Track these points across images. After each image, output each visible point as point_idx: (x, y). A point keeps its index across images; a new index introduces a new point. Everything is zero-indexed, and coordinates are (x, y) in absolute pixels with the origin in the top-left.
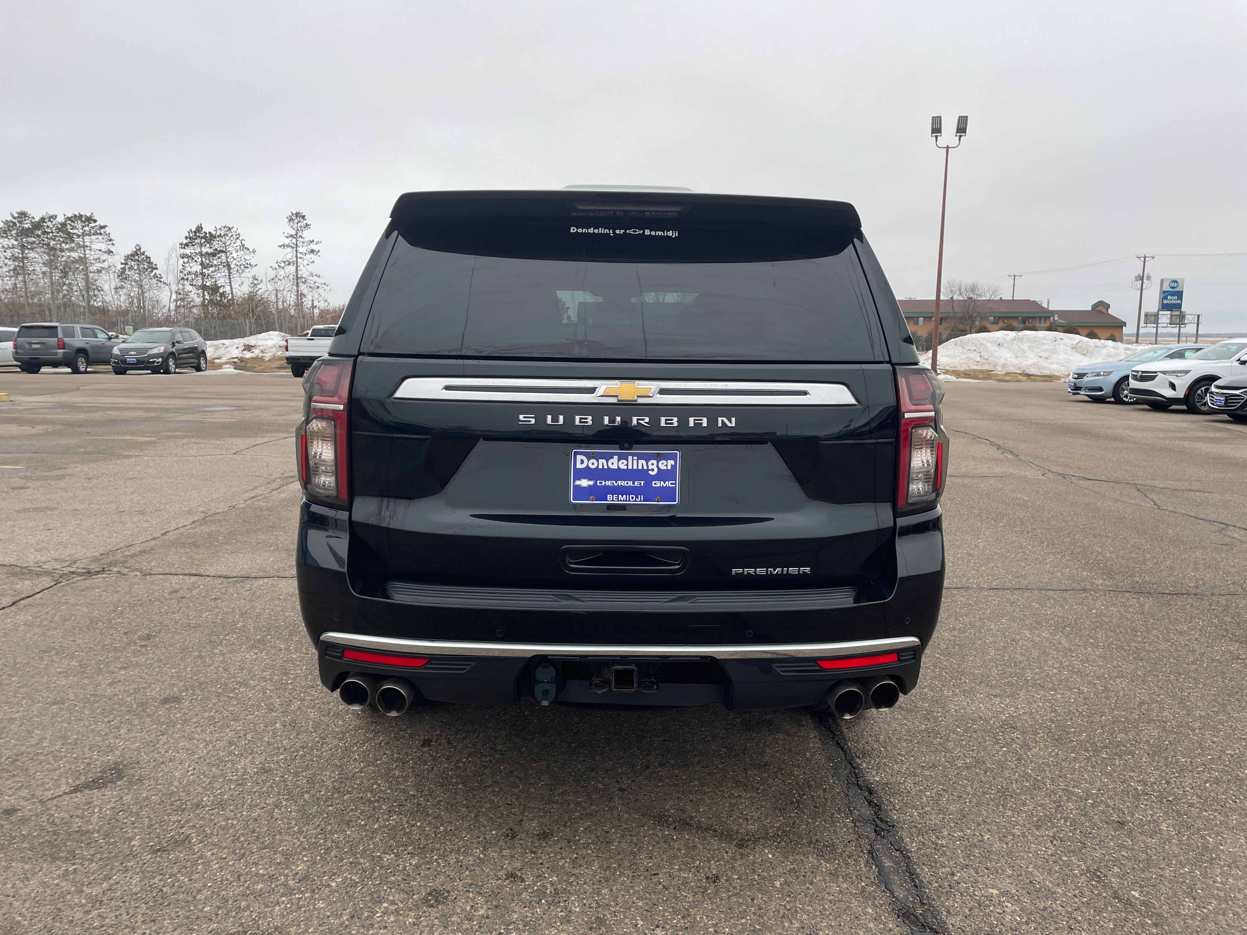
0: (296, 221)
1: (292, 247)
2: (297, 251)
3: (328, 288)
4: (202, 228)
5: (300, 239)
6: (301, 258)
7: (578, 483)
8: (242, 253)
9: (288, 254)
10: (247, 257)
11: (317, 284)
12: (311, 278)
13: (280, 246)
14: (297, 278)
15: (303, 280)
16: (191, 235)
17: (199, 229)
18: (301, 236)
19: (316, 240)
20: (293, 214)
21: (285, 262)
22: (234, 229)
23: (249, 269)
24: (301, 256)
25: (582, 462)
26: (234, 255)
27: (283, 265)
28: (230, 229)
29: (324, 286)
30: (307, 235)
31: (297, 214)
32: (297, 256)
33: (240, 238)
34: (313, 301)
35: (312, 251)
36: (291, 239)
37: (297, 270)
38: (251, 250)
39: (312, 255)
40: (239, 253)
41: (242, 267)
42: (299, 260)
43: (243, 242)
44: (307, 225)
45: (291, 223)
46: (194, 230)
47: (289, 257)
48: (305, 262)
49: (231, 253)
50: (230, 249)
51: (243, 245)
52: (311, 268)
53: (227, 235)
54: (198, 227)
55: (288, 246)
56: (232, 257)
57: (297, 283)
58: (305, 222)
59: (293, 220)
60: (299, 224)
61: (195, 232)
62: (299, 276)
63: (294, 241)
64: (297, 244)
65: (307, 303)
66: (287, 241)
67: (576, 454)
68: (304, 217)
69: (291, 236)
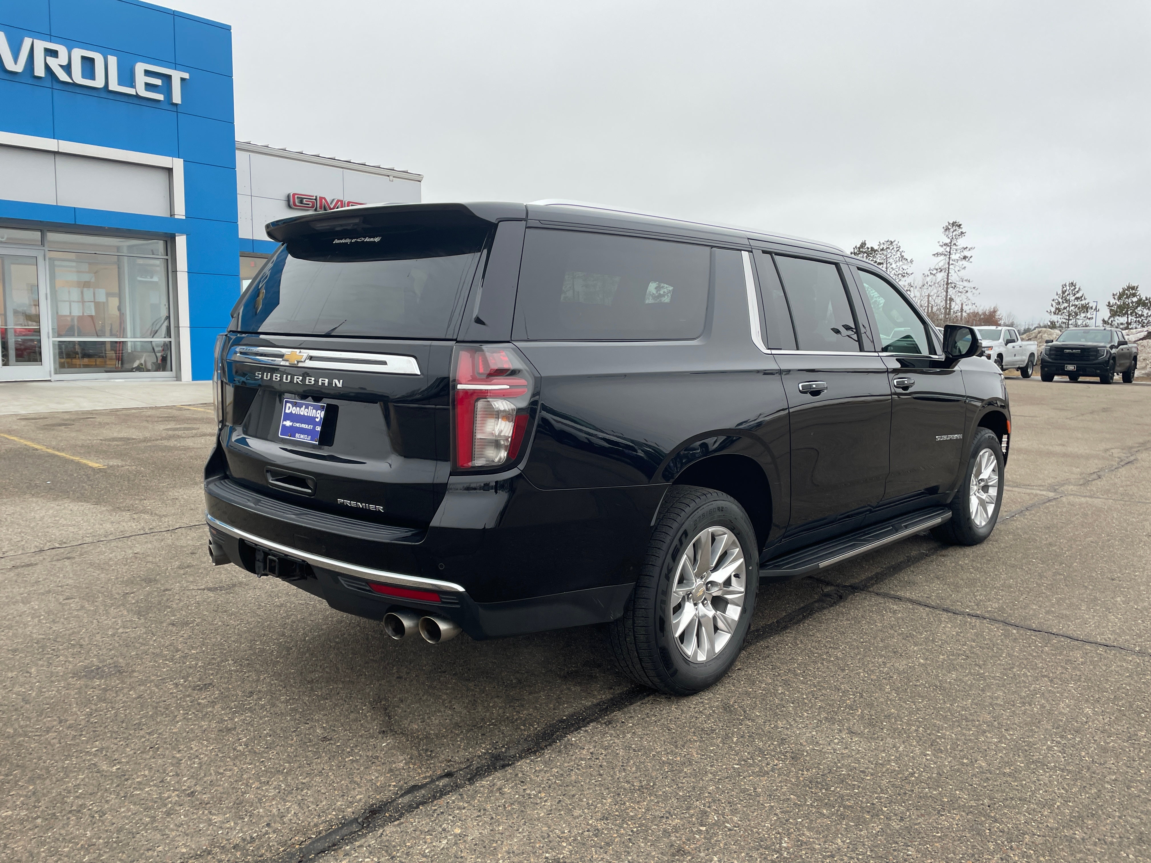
0: (952, 230)
1: (945, 255)
2: (949, 258)
3: (977, 292)
4: (865, 244)
5: (954, 247)
6: (952, 264)
7: (285, 423)
8: (901, 263)
9: (941, 262)
10: (905, 267)
11: (966, 289)
12: (961, 283)
13: (934, 255)
14: (947, 284)
15: (953, 285)
16: (856, 251)
17: (863, 245)
18: (955, 244)
19: (969, 247)
20: (949, 224)
21: (937, 270)
22: (896, 243)
23: (905, 278)
24: (953, 262)
25: (289, 408)
26: (894, 266)
27: (935, 272)
28: (892, 243)
29: (974, 290)
30: (961, 242)
31: (954, 224)
32: (949, 263)
33: (901, 250)
34: (962, 304)
35: (965, 258)
36: (945, 247)
37: (948, 276)
38: (909, 261)
39: (964, 262)
40: (898, 264)
41: (900, 276)
42: (951, 267)
43: (903, 254)
44: (962, 233)
45: (947, 233)
46: (858, 246)
47: (941, 264)
48: (957, 269)
49: (891, 264)
50: (891, 260)
51: (902, 256)
52: (962, 273)
53: (888, 248)
54: (862, 243)
55: (942, 254)
56: (892, 268)
57: (947, 288)
58: (961, 230)
59: (949, 229)
60: (954, 233)
61: (859, 248)
62: (949, 281)
63: (948, 249)
64: (950, 252)
65: (955, 307)
66: (941, 250)
67: (286, 402)
68: (959, 226)
69: (946, 245)
